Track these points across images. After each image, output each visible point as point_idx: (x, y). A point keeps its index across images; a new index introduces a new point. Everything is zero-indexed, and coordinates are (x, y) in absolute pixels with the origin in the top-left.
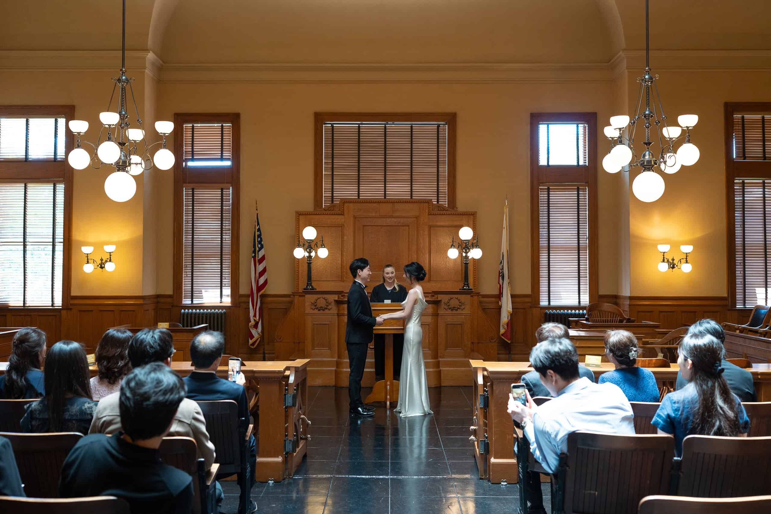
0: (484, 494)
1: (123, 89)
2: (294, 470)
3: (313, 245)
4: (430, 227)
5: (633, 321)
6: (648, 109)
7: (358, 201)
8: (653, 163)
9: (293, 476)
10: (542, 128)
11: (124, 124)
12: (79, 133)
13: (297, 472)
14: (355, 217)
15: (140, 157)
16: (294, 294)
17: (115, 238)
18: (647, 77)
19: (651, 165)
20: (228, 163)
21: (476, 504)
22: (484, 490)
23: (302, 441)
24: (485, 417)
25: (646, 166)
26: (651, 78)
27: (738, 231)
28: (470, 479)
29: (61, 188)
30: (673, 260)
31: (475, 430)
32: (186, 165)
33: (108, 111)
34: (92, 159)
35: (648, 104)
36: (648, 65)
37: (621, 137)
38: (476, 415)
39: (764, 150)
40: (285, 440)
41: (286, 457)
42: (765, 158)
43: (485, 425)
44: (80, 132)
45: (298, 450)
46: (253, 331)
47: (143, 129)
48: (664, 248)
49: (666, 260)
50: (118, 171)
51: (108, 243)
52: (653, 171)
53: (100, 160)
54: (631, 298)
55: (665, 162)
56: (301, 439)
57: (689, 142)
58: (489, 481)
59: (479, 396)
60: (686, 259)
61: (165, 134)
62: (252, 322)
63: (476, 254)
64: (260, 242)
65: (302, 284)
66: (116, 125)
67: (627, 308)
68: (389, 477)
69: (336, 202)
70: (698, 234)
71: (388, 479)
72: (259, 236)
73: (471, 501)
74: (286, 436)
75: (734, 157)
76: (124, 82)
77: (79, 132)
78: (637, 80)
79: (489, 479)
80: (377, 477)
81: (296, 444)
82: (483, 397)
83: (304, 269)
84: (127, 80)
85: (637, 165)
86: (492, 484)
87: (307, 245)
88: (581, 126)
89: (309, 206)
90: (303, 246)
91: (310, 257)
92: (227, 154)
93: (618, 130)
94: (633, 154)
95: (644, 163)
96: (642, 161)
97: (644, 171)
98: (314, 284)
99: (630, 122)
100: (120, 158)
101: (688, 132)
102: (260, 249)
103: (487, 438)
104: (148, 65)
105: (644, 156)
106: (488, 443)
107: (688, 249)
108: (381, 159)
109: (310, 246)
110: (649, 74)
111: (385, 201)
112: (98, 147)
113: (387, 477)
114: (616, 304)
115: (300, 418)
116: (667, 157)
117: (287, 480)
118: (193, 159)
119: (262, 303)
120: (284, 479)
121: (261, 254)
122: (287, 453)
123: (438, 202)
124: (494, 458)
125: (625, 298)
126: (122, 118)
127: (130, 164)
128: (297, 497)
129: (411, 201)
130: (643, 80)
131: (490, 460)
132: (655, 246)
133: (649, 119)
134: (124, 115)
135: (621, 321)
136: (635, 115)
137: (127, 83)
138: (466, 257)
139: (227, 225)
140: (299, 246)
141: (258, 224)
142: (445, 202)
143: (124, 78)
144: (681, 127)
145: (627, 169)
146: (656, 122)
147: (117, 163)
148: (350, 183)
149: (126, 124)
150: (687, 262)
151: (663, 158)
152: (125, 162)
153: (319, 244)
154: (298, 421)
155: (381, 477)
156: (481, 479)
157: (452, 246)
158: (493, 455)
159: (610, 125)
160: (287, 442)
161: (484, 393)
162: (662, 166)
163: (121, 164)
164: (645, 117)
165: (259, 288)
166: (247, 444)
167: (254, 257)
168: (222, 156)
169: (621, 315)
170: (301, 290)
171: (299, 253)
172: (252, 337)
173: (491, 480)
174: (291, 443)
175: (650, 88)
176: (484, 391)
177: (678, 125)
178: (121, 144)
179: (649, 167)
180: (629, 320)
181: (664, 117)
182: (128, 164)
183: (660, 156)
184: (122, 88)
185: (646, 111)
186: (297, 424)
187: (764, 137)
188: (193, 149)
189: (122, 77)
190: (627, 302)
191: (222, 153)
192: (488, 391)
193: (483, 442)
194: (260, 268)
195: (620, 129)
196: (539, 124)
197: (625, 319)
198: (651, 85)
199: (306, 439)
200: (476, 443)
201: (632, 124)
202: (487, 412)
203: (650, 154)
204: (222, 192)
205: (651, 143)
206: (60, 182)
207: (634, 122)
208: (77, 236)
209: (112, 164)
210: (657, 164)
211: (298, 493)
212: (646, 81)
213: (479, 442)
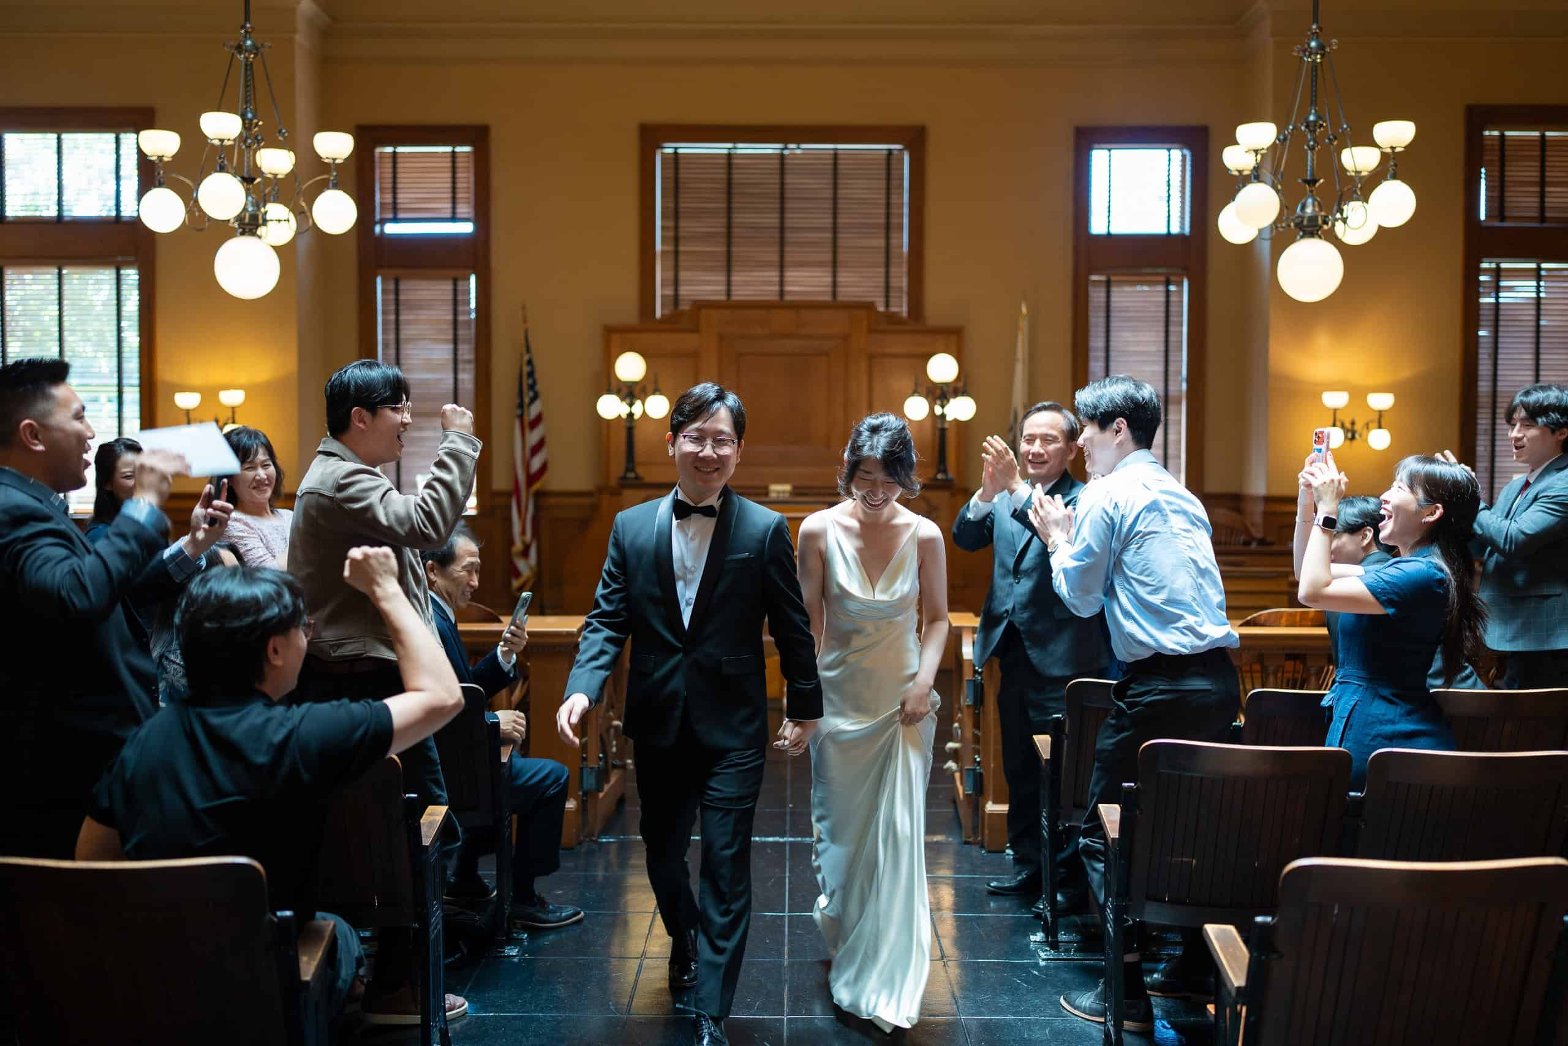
0: (974, 872)
1: (249, 66)
2: (598, 827)
3: (637, 390)
4: (871, 357)
5: (1272, 544)
6: (1313, 111)
7: (728, 305)
8: (1320, 221)
9: (599, 837)
10: (1099, 157)
11: (251, 139)
12: (160, 158)
13: (606, 831)
14: (721, 338)
15: (286, 206)
16: (600, 490)
17: (243, 378)
18: (1313, 44)
19: (1315, 226)
20: (467, 228)
21: (956, 889)
22: (972, 864)
23: (616, 771)
24: (977, 725)
25: (1306, 227)
26: (1321, 47)
27: (1484, 367)
28: (946, 844)
29: (131, 276)
30: (1353, 423)
31: (956, 751)
32: (382, 230)
33: (218, 110)
34: (189, 211)
35: (1314, 102)
36: (1316, 20)
37: (1258, 167)
38: (960, 721)
39: (1542, 202)
40: (582, 769)
41: (583, 801)
42: (1543, 218)
43: (977, 739)
44: (163, 156)
45: (606, 787)
46: (521, 564)
47: (290, 148)
48: (1335, 399)
49: (1338, 423)
50: (243, 234)
51: (227, 387)
52: (1320, 237)
53: (205, 214)
54: (1268, 500)
55: (1344, 221)
56: (614, 767)
57: (1395, 177)
58: (982, 847)
59: (965, 684)
60: (1380, 420)
61: (334, 159)
62: (518, 546)
63: (961, 409)
64: (532, 387)
65: (618, 468)
66: (235, 140)
67: (1258, 519)
68: (785, 839)
69: (685, 307)
70: (1405, 372)
71: (784, 843)
72: (531, 374)
73: (947, 884)
74: (584, 759)
75: (1483, 217)
76: (250, 52)
77: (160, 155)
78: (1293, 51)
79: (982, 843)
80: (763, 839)
81: (602, 776)
82: (972, 686)
83: (619, 441)
84: (256, 49)
85: (1289, 226)
86: (989, 852)
87: (625, 391)
88: (1176, 154)
89: (629, 314)
90: (618, 392)
91: (631, 415)
92: (464, 209)
93: (1253, 154)
94: (1281, 202)
95: (1302, 221)
96: (1298, 217)
97: (1302, 237)
98: (640, 471)
99: (1278, 138)
100: (245, 209)
101: (1394, 158)
102: (533, 400)
103: (979, 763)
104: (301, 24)
105: (1304, 207)
106: (981, 774)
107: (1382, 401)
108: (773, 220)
109: (631, 392)
110: (1317, 38)
111: (782, 304)
112: (199, 185)
113: (781, 840)
114: (1239, 510)
115: (611, 726)
116: (1350, 211)
117: (585, 844)
118: (395, 220)
119: (537, 508)
120: (580, 843)
121: (534, 410)
122: (585, 793)
123: (887, 305)
124: (995, 802)
125: (1254, 499)
126: (247, 125)
127: (265, 222)
128: (604, 877)
129: (835, 304)
130: (1305, 51)
131: (984, 807)
132: (1318, 397)
133: (1315, 131)
134: (251, 120)
135: (1247, 543)
136: (1288, 124)
137: (256, 55)
138: (943, 416)
139: (467, 352)
140: (609, 391)
141: (528, 350)
142: (902, 308)
143: (249, 43)
144: (1379, 147)
145: (1267, 235)
146: (1329, 139)
147: (239, 218)
148: (712, 269)
149: (256, 138)
150: (1380, 427)
151: (1341, 211)
152: (254, 217)
153: (650, 388)
154: (608, 731)
155: (771, 839)
156: (966, 843)
157: (915, 392)
158: (991, 797)
159: (1236, 143)
160: (585, 771)
161: (974, 676)
162: (1339, 228)
163: (247, 220)
164: (1307, 127)
165: (532, 479)
166: (504, 771)
167: (521, 417)
168: (454, 212)
169: (1247, 531)
170: (613, 482)
171: (610, 407)
172: (517, 574)
173: (986, 844)
174: (594, 775)
175: (1319, 68)
176: (975, 672)
177: (1374, 144)
178: (247, 180)
179: (1311, 229)
180: (1262, 542)
181: (1345, 126)
182: (261, 221)
183: (1335, 208)
184: (246, 65)
185: (1310, 114)
186: (605, 736)
187: (1543, 176)
188: (395, 198)
189: (245, 42)
190: (1260, 508)
191: (454, 208)
192: (982, 672)
193: (971, 772)
194: (533, 437)
195: (1256, 152)
196: (1092, 149)
197: (1254, 539)
198: (1321, 62)
199: (624, 767)
200: (957, 775)
201: (1282, 139)
202: (979, 714)
203: (1316, 203)
204: (455, 285)
205: (1318, 180)
206: (129, 265)
207: (1285, 139)
208: (165, 372)
209: (229, 221)
210: (1327, 224)
211: (606, 869)
212: (1311, 54)
213: (964, 772)
